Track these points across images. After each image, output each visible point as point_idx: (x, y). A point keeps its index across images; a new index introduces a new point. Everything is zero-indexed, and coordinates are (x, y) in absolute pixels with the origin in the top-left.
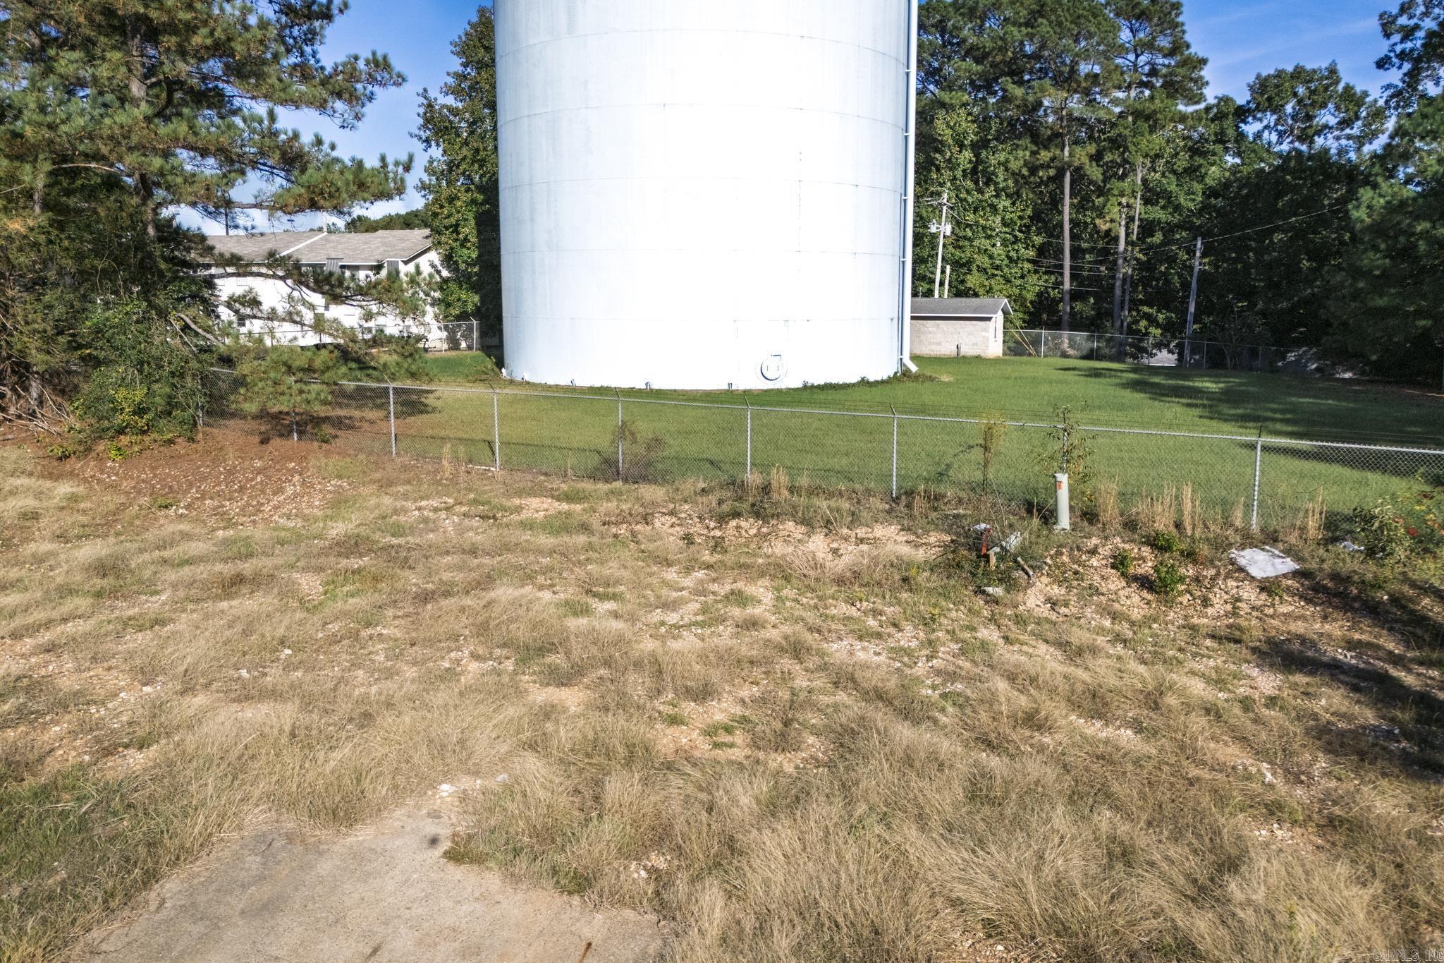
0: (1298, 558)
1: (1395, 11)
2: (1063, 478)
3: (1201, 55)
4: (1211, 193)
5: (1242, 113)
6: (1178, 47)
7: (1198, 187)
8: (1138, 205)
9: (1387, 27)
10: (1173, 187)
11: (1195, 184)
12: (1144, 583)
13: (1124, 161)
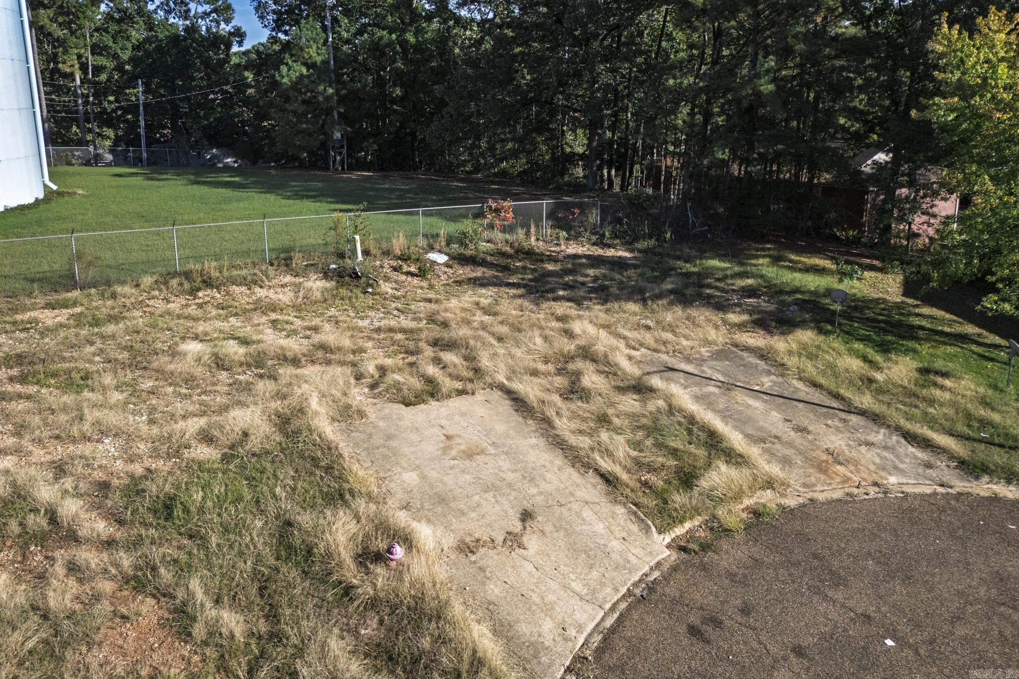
0: (446, 254)
2: (357, 237)
4: (136, 48)
8: (88, 54)
11: (125, 42)
12: (413, 275)
13: (71, 22)
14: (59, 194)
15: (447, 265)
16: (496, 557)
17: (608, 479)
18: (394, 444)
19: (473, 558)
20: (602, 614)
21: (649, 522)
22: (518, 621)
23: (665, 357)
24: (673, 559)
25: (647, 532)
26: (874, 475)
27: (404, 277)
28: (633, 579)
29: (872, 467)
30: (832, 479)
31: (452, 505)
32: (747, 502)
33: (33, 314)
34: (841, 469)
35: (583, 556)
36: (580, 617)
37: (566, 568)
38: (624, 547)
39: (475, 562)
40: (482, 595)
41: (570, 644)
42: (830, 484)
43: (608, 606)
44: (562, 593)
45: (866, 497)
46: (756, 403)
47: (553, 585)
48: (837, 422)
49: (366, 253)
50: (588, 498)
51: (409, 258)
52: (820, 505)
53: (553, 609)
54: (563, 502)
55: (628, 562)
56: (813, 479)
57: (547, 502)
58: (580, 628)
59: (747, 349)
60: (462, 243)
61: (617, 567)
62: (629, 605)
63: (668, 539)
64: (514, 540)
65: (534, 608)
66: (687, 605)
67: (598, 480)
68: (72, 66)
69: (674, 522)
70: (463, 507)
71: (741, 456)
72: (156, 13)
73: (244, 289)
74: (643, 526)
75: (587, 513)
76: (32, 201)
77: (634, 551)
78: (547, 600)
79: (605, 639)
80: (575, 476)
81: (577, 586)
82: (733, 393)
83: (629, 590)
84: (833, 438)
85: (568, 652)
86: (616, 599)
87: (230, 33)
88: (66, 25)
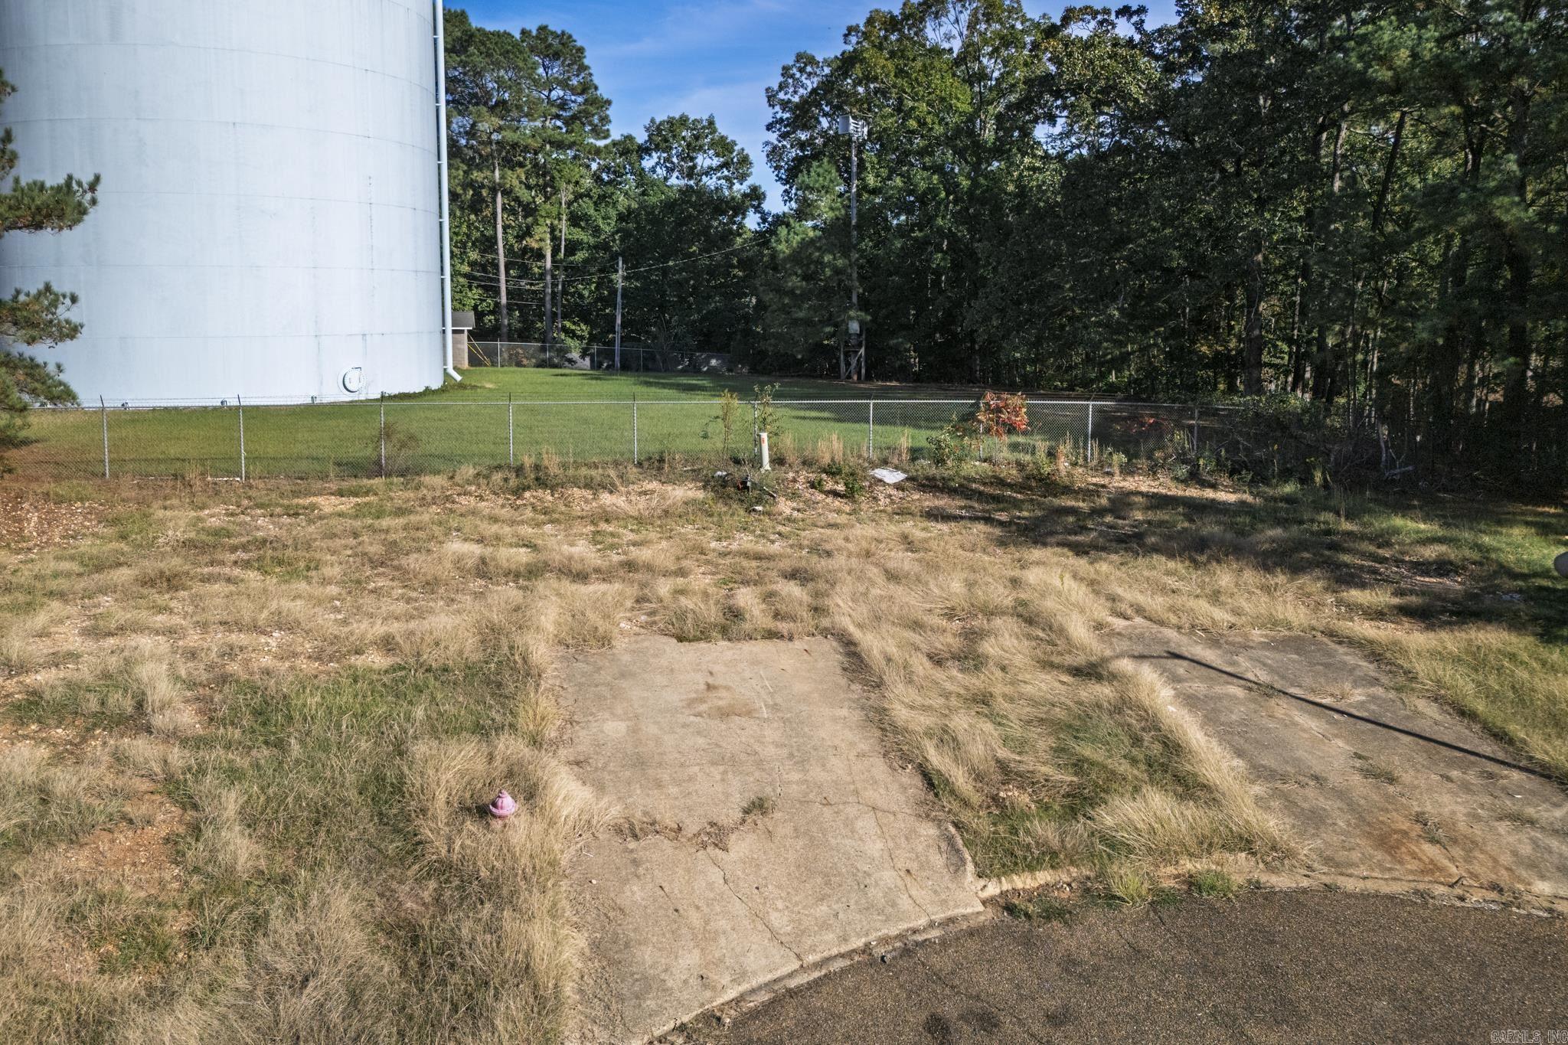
0: (904, 471)
1: (776, 88)
2: (764, 435)
3: (605, 97)
4: (621, 218)
5: (644, 150)
6: (586, 88)
7: (613, 213)
8: (563, 225)
9: (771, 98)
10: (592, 212)
11: (610, 209)
12: (835, 494)
13: (546, 185)
14: (461, 386)
15: (898, 487)
16: (670, 851)
17: (931, 781)
18: (624, 684)
19: (632, 845)
20: (796, 965)
21: (967, 856)
22: (644, 942)
23: (1170, 634)
24: (982, 918)
25: (956, 871)
26: (1503, 872)
27: (820, 497)
28: (885, 931)
29: (1506, 859)
30: (1401, 862)
31: (650, 772)
32: (1188, 865)
33: (313, 499)
34: (1430, 850)
35: (819, 880)
36: (751, 962)
37: (776, 892)
38: (900, 883)
39: (632, 851)
40: (612, 895)
41: (708, 994)
42: (1390, 869)
43: (811, 958)
44: (746, 922)
45: (1458, 904)
46: (1310, 722)
47: (738, 908)
48: (1472, 777)
49: (778, 461)
50: (881, 803)
51: (839, 472)
52: (1339, 897)
53: (715, 940)
54: (832, 799)
55: (894, 905)
56: (1355, 856)
57: (806, 794)
58: (740, 976)
59: (1351, 642)
60: (940, 461)
61: (867, 909)
62: (852, 965)
63: (993, 889)
64: (716, 836)
65: (684, 930)
66: (952, 987)
67: (918, 781)
68: (541, 240)
69: (1016, 864)
70: (666, 777)
71: (1205, 787)
72: (654, 172)
73: (588, 494)
74: (954, 860)
75: (866, 824)
76: (421, 389)
77: (913, 893)
78: (712, 926)
79: (772, 1002)
80: (879, 768)
81: (778, 920)
82: (1273, 702)
83: (867, 945)
84: (1446, 798)
85: (696, 1004)
86: (835, 951)
87: (745, 195)
88: (542, 189)
